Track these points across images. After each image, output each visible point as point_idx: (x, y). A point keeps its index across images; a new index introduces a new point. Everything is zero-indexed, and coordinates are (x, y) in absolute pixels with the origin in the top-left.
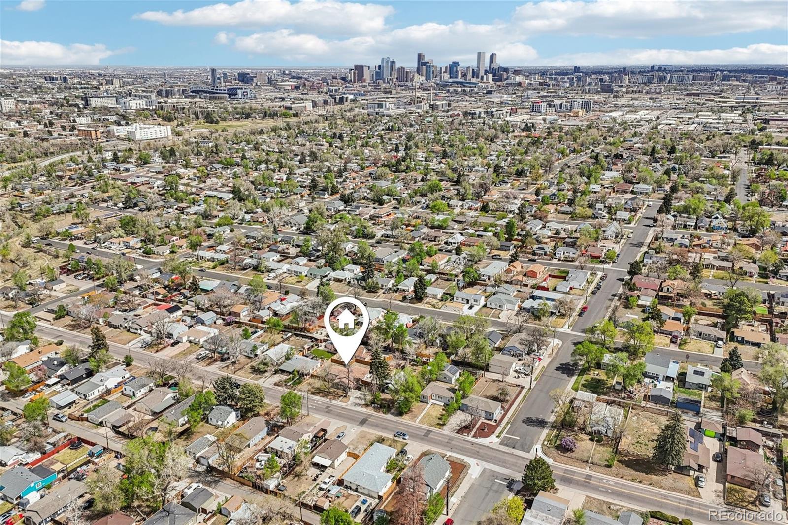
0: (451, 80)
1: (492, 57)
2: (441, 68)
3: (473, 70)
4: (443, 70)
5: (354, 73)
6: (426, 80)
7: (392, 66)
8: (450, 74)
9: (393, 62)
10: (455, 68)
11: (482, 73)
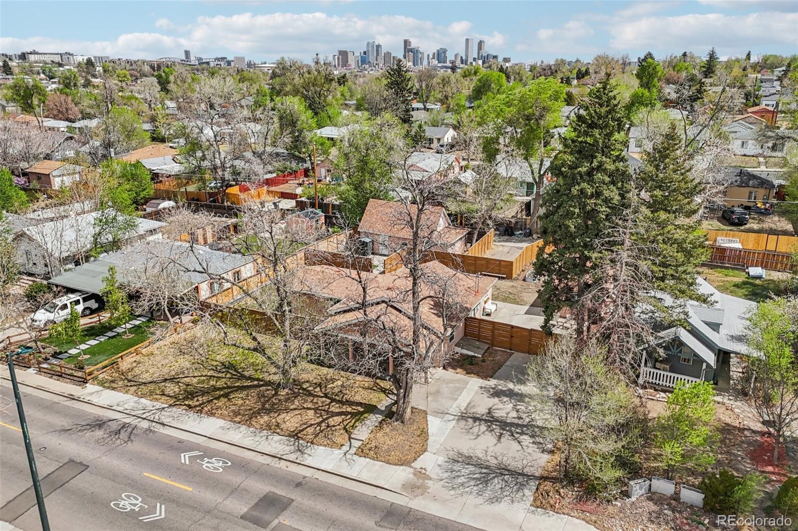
0: (440, 65)
1: (480, 44)
2: (428, 55)
3: (462, 57)
4: (431, 57)
5: (338, 58)
6: (414, 65)
7: (377, 51)
8: (438, 59)
9: (378, 46)
10: (443, 55)
11: (470, 60)
